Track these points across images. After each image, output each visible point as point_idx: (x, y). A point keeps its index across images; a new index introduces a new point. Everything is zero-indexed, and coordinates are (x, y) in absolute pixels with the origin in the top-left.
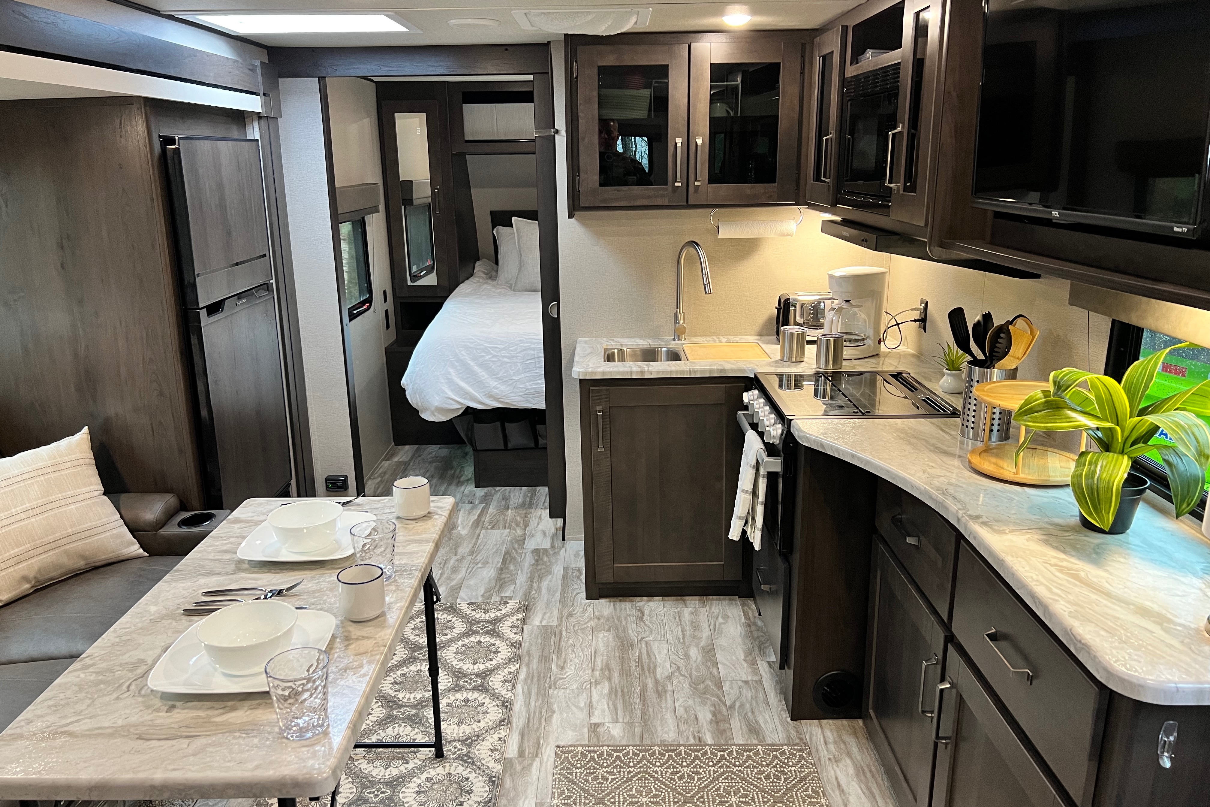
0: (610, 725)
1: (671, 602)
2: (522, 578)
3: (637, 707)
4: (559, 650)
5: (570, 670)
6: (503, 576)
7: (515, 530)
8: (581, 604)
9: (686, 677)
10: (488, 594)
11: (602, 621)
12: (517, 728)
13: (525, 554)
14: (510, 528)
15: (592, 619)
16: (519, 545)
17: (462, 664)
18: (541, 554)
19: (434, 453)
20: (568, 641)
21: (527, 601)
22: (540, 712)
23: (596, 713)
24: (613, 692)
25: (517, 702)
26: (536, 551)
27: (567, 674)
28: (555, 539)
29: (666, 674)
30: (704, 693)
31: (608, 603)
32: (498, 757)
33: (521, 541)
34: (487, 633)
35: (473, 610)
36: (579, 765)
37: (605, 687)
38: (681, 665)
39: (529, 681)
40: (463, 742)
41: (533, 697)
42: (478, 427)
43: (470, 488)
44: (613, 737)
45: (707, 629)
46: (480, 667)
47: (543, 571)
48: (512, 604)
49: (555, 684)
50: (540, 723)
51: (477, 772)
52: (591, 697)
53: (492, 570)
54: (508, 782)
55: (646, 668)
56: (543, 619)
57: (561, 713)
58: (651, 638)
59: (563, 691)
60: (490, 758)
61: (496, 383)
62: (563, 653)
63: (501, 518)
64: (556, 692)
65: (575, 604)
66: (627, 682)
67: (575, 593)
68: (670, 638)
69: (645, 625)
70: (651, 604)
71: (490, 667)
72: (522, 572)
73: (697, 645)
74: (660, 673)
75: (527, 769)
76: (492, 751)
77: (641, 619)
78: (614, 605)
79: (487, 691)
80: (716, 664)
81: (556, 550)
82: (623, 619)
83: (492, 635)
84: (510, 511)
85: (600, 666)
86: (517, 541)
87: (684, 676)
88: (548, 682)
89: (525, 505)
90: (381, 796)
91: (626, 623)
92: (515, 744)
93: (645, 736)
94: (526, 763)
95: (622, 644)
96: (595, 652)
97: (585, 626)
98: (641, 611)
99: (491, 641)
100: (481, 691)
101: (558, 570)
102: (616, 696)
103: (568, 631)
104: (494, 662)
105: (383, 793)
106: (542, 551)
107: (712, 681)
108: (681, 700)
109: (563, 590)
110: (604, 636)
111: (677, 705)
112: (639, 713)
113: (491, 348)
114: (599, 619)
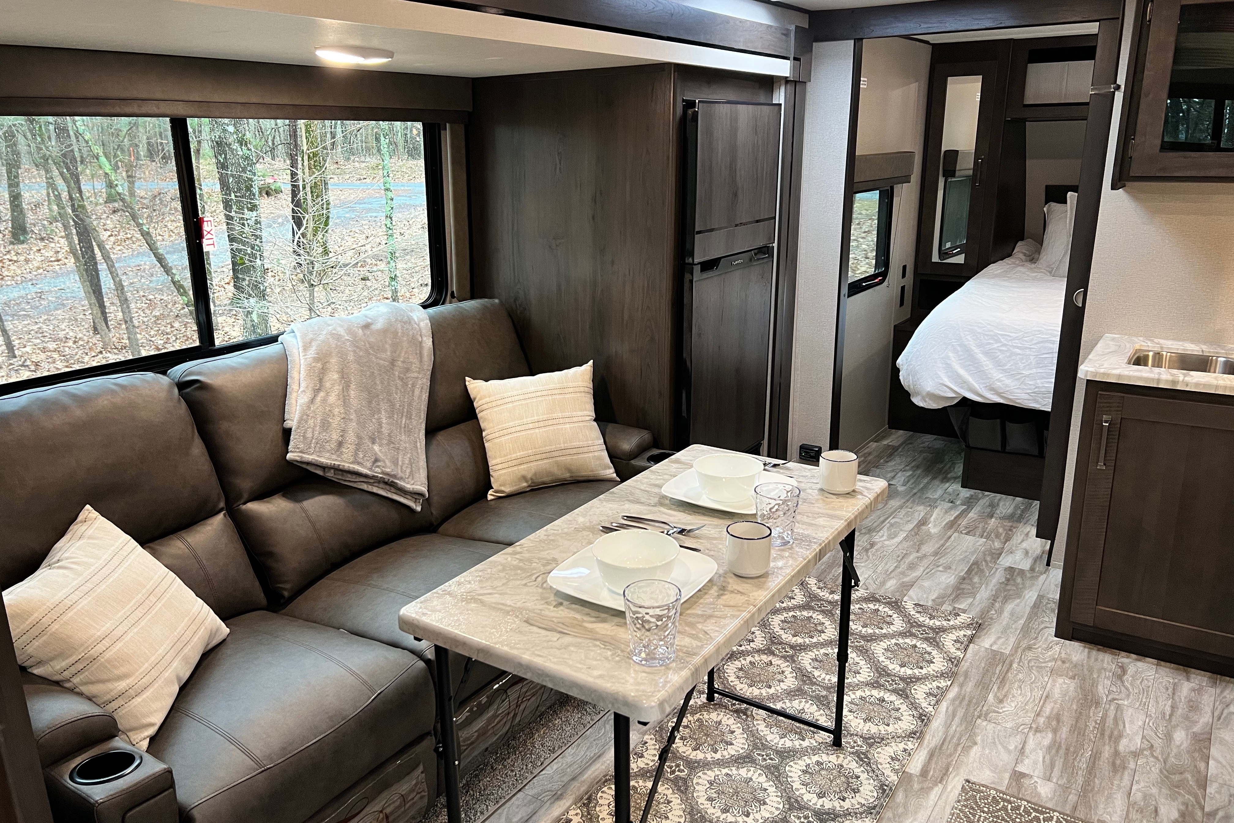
0: (1039, 781)
1: (1168, 670)
2: (984, 594)
3: (1080, 772)
4: (1003, 681)
5: (1009, 707)
6: (963, 586)
7: (993, 541)
8: (1046, 639)
9: (1159, 760)
10: (940, 600)
11: (1067, 665)
12: (928, 746)
13: (997, 569)
14: (987, 538)
15: (1056, 660)
16: (993, 558)
17: (889, 662)
18: (1016, 574)
19: (927, 443)
20: (1017, 674)
21: (982, 619)
22: (959, 739)
23: (1026, 761)
24: (1055, 746)
25: (936, 720)
26: (1010, 570)
27: (1004, 710)
28: (1038, 562)
29: (1133, 749)
30: (1178, 787)
31: (1082, 648)
32: (897, 767)
33: (996, 555)
34: (926, 639)
35: (918, 612)
36: (986, 809)
37: (1047, 738)
38: (1156, 745)
39: (957, 703)
40: (865, 739)
41: (957, 720)
42: (974, 422)
43: (956, 487)
44: (1039, 795)
45: (1210, 714)
46: (907, 671)
47: (1011, 592)
48: (963, 618)
49: (986, 714)
50: (956, 750)
51: (870, 774)
52: (1025, 742)
53: (953, 577)
54: (900, 797)
55: (1107, 733)
56: (995, 643)
57: (983, 748)
58: (1126, 703)
59: (994, 725)
60: (888, 766)
61: (1001, 375)
62: (1007, 685)
63: (981, 525)
64: (985, 723)
65: (1040, 638)
66: (1077, 741)
67: (1043, 626)
68: (1152, 710)
69: (1124, 686)
70: (1139, 664)
71: (918, 674)
72: (986, 587)
73: (1187, 729)
74: (1123, 745)
75: (925, 791)
76: (892, 759)
77: (1120, 678)
78: (1089, 653)
79: (907, 697)
80: (1206, 759)
81: (1035, 575)
82: (1095, 671)
83: (931, 643)
84: (993, 520)
85: (1048, 713)
86: (992, 554)
87: (1157, 758)
88: (978, 710)
89: (1013, 517)
90: (769, 761)
91: (1098, 677)
92: (920, 761)
93: (1079, 808)
94: (926, 785)
95: (1086, 699)
96: (1047, 697)
97: (1043, 665)
98: (1124, 669)
99: (927, 649)
100: (901, 695)
101: (1031, 596)
102: (1057, 751)
103: (1021, 664)
104: (924, 671)
105: (771, 759)
106: (1017, 570)
107: (1193, 776)
108: (1142, 784)
109: (1030, 619)
110: (1064, 682)
111: (1134, 788)
112: (1080, 780)
113: (1002, 335)
114: (1064, 662)
